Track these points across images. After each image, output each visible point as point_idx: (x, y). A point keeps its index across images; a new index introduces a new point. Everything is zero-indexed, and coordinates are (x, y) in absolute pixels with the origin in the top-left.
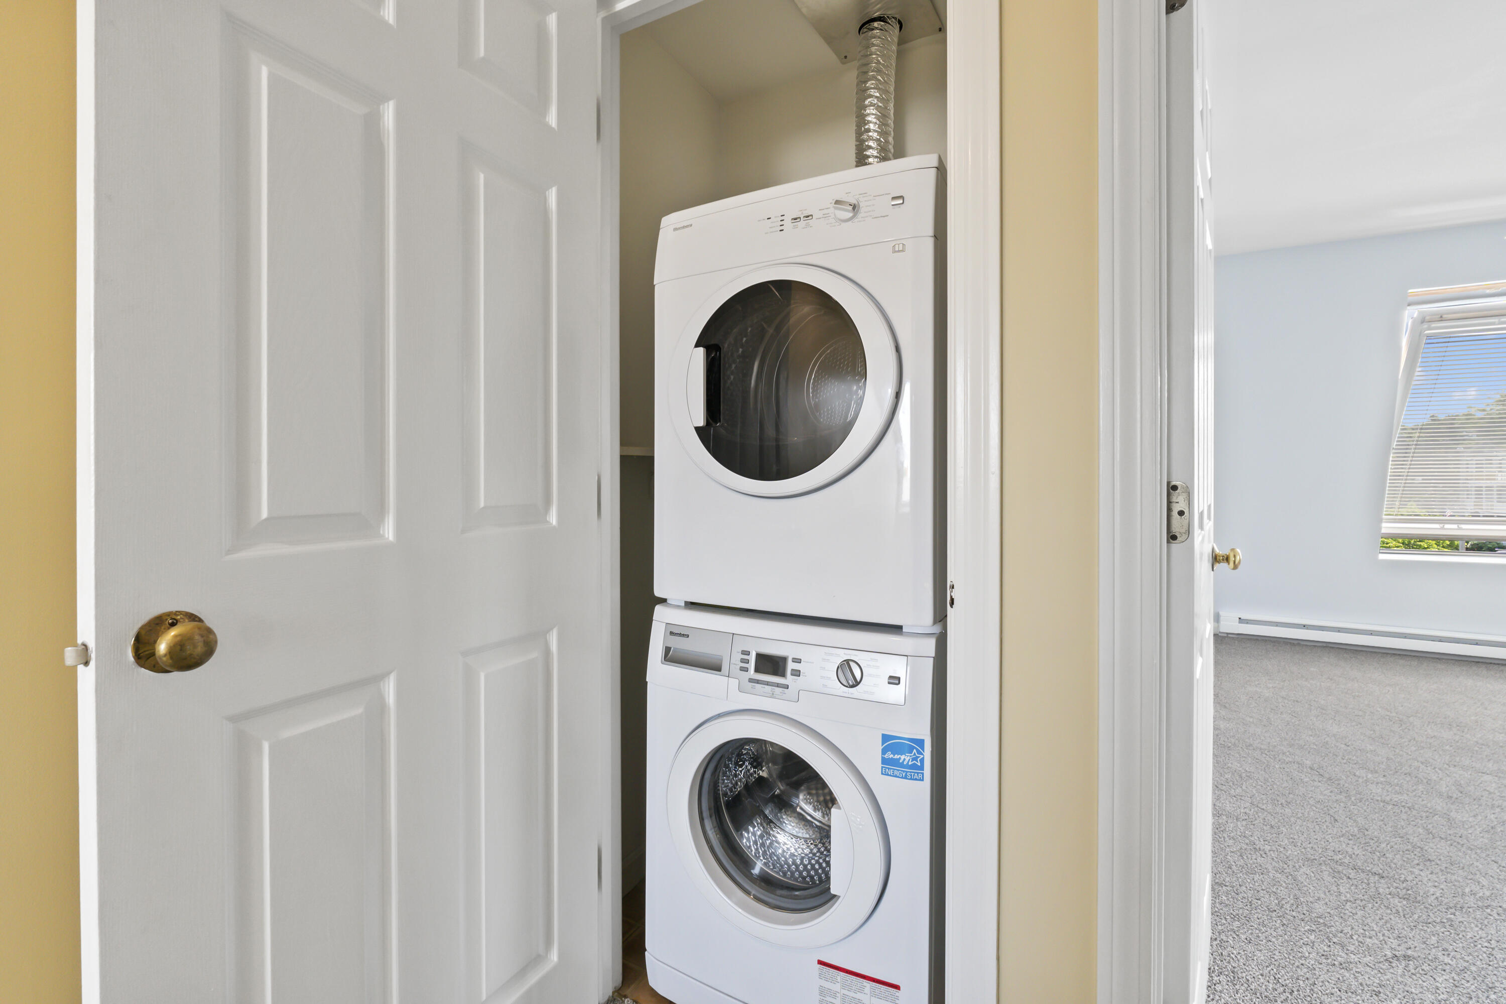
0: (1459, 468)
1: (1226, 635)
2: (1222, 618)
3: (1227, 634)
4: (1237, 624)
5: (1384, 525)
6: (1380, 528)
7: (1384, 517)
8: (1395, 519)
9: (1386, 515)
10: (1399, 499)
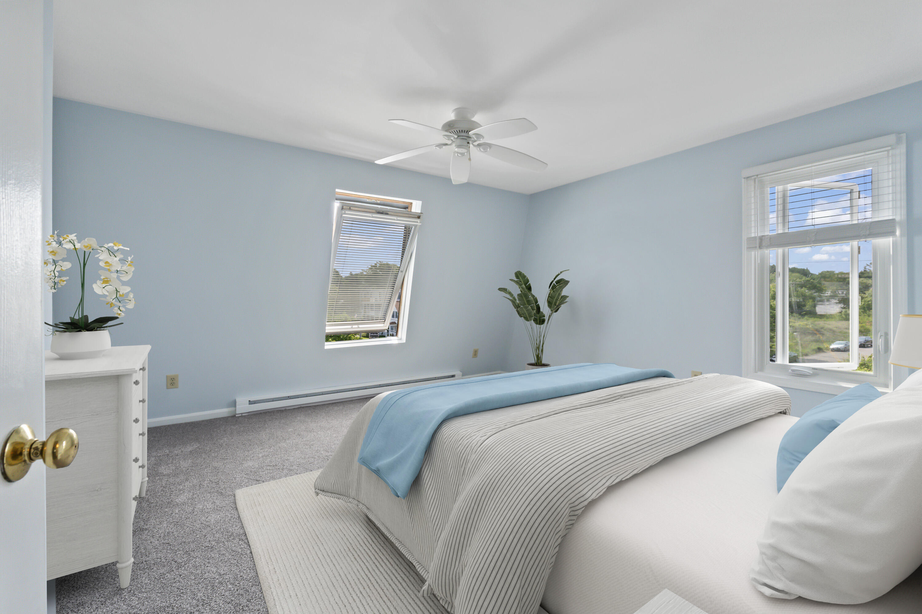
0: (359, 293)
1: (240, 415)
2: (237, 403)
3: (242, 414)
4: (248, 405)
5: (327, 328)
6: (325, 330)
7: (327, 323)
8: (332, 324)
9: (328, 322)
10: (334, 312)
